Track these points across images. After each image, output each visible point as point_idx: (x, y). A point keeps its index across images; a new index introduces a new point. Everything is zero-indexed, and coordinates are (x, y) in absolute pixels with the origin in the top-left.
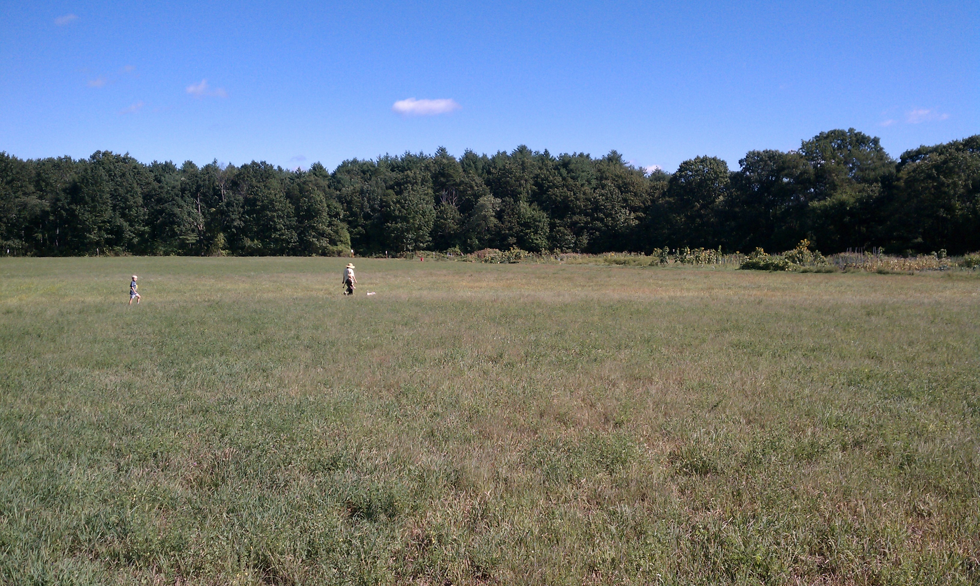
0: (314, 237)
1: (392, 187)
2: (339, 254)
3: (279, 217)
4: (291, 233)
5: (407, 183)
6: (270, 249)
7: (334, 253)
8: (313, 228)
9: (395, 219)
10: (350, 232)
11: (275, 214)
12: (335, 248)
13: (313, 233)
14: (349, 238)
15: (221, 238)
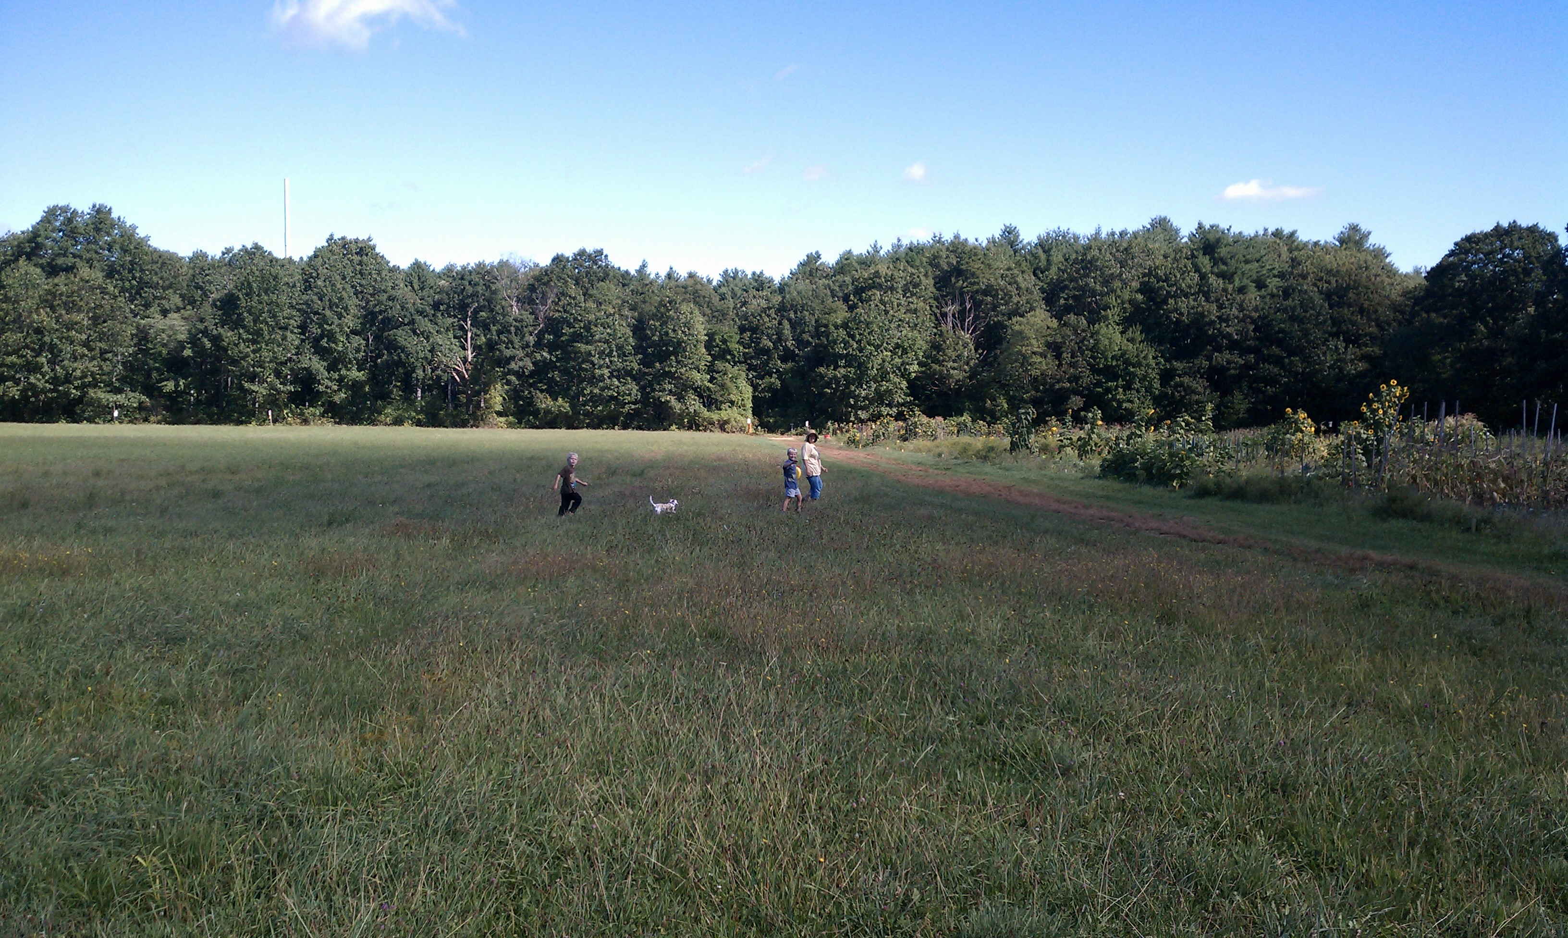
0: (672, 393)
1: (845, 298)
2: (723, 426)
3: (602, 353)
4: (625, 385)
5: (872, 288)
6: (588, 416)
7: (713, 424)
8: (671, 376)
12: (715, 416)
13: (668, 387)
15: (497, 394)
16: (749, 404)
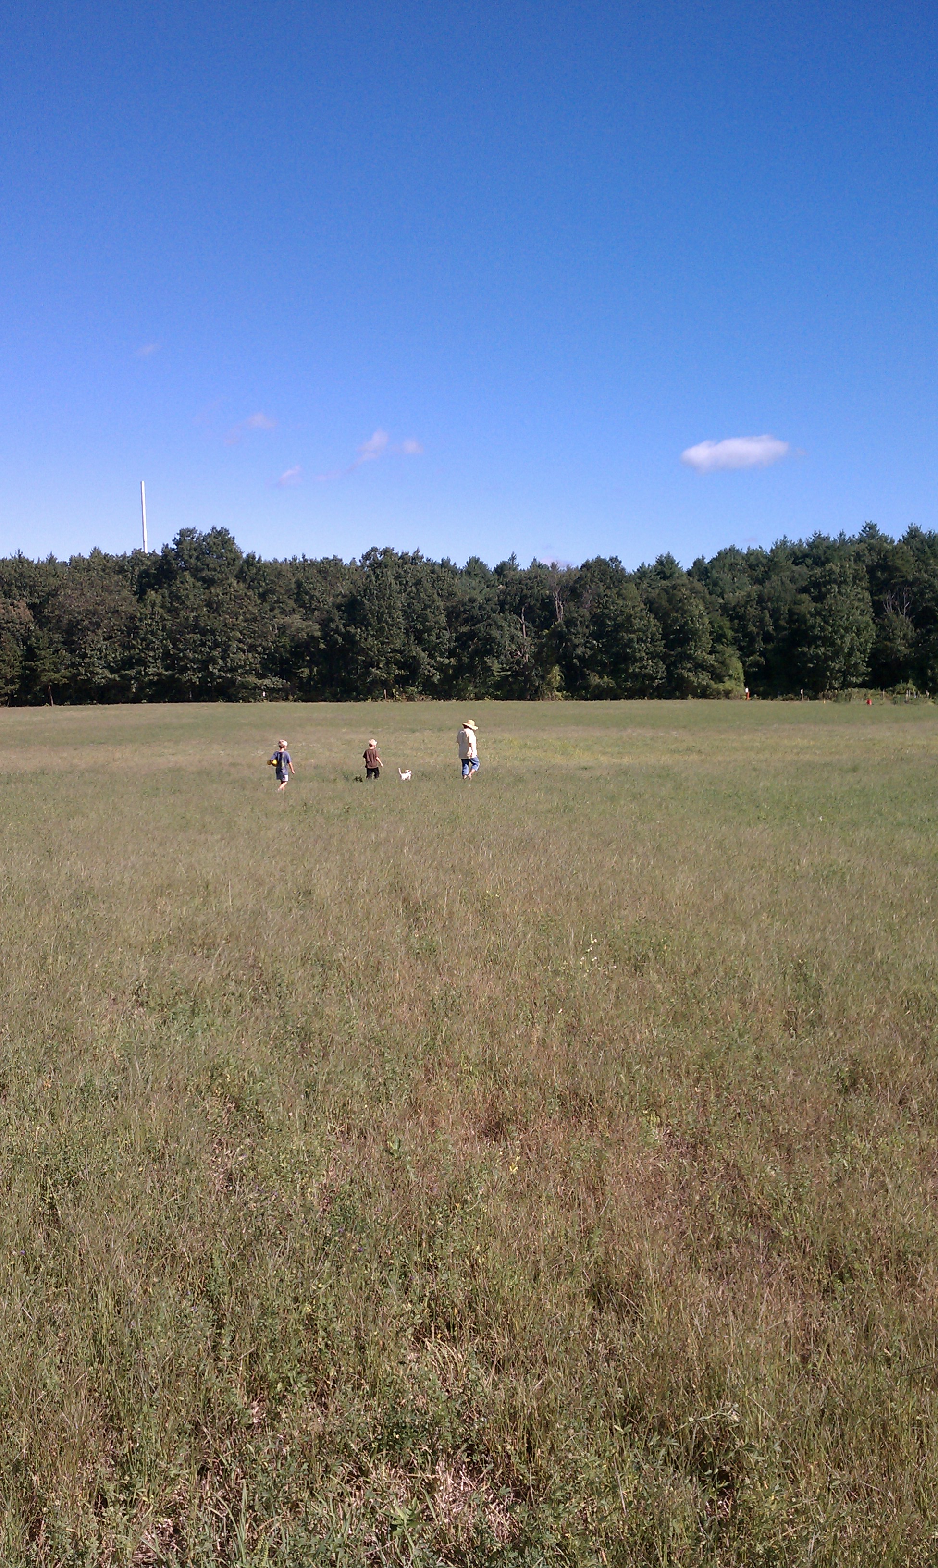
0: (690, 670)
1: (804, 590)
2: (727, 694)
3: (640, 640)
4: (656, 664)
5: (829, 583)
6: (626, 690)
7: (719, 693)
8: (689, 657)
9: (812, 641)
10: (743, 663)
11: (633, 636)
12: (721, 687)
13: (689, 666)
14: (741, 671)
15: (556, 674)
16: (742, 677)
